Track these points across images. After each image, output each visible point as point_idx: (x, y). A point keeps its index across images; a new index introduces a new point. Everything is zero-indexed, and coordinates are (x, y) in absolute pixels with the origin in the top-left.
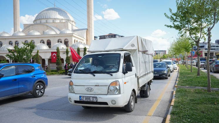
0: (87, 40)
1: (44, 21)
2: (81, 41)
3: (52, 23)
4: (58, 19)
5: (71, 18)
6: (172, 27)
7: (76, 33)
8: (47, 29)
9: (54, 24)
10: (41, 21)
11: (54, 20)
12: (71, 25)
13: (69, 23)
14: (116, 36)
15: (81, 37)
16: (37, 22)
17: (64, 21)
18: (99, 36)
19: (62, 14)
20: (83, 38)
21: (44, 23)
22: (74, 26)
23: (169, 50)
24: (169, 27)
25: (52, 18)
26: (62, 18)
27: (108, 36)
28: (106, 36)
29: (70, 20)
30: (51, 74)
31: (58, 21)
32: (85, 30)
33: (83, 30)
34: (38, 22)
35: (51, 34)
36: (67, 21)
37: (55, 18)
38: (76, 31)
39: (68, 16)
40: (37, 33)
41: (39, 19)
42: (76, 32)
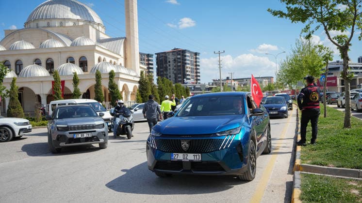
0: (126, 59)
1: (42, 24)
2: (113, 60)
3: (58, 27)
4: (69, 19)
5: (96, 19)
6: (285, 14)
7: (104, 46)
8: (48, 38)
9: (62, 28)
10: (37, 24)
11: (63, 21)
12: (94, 31)
13: (90, 27)
14: (185, 53)
15: (113, 52)
16: (30, 25)
17: (81, 24)
18: (156, 54)
19: (78, 10)
20: (118, 55)
21: (44, 27)
22: (101, 34)
23: (279, 75)
24: (279, 15)
25: (58, 17)
26: (78, 17)
27: (171, 54)
28: (168, 52)
29: (94, 22)
30: (40, 125)
31: (71, 24)
32: (121, 40)
33: (119, 41)
34: (32, 25)
35: (54, 46)
36: (88, 23)
37: (65, 17)
38: (105, 42)
39: (89, 14)
40: (28, 46)
41: (35, 20)
42: (104, 44)
